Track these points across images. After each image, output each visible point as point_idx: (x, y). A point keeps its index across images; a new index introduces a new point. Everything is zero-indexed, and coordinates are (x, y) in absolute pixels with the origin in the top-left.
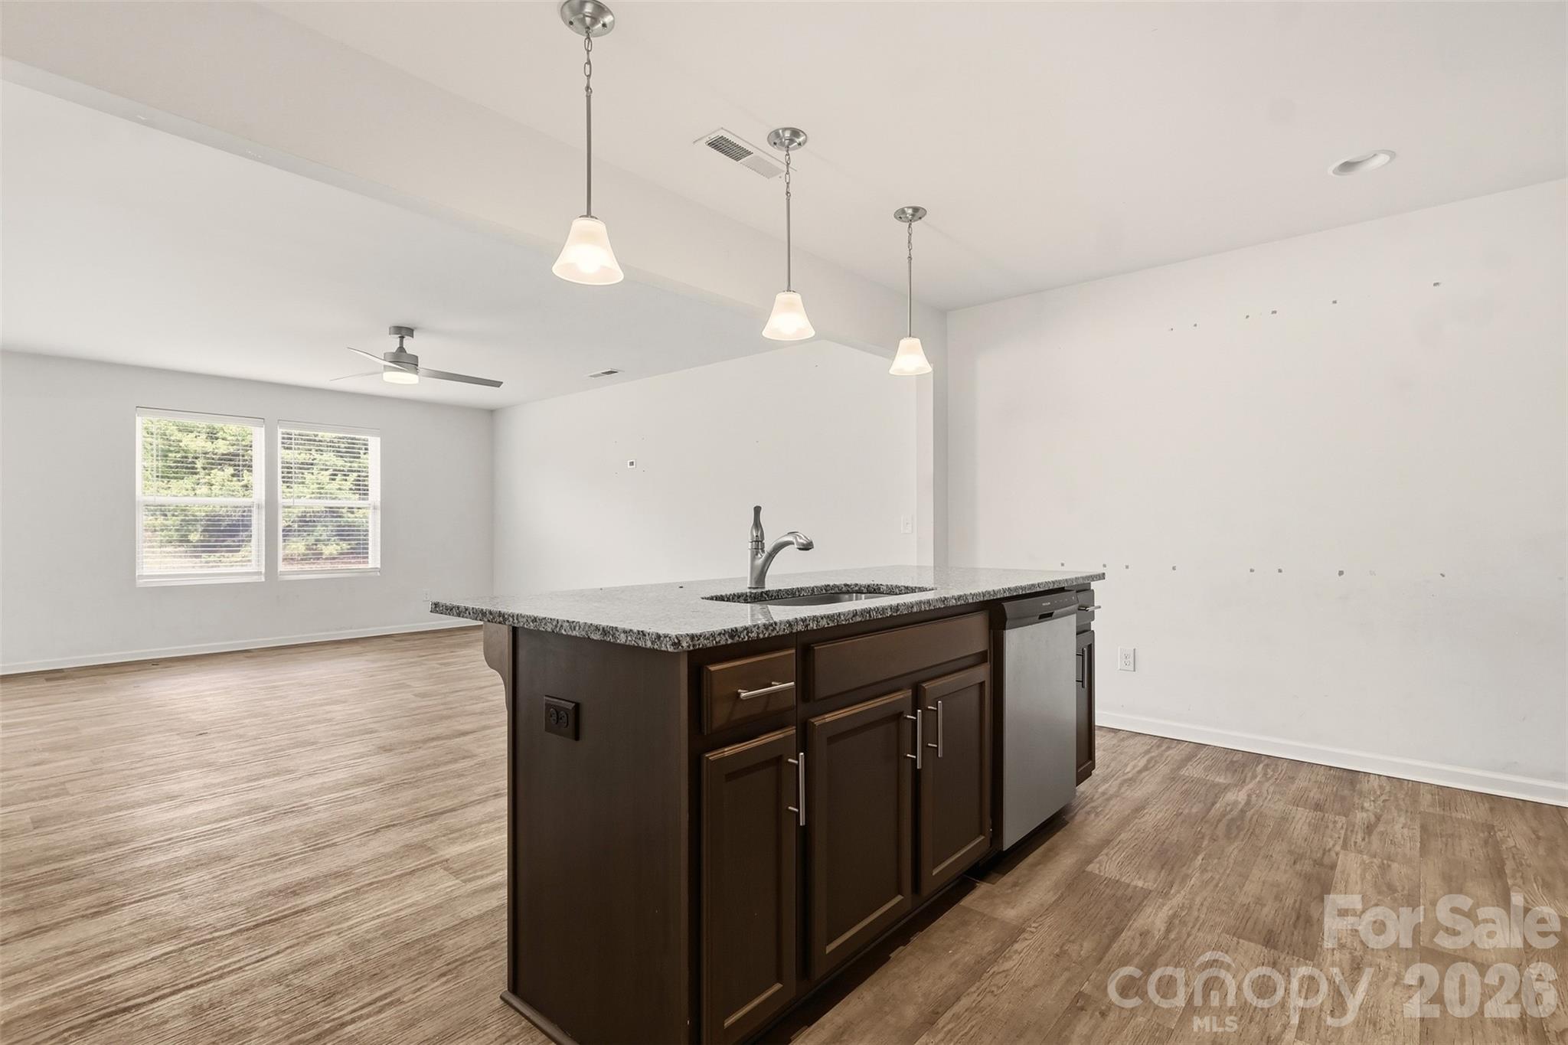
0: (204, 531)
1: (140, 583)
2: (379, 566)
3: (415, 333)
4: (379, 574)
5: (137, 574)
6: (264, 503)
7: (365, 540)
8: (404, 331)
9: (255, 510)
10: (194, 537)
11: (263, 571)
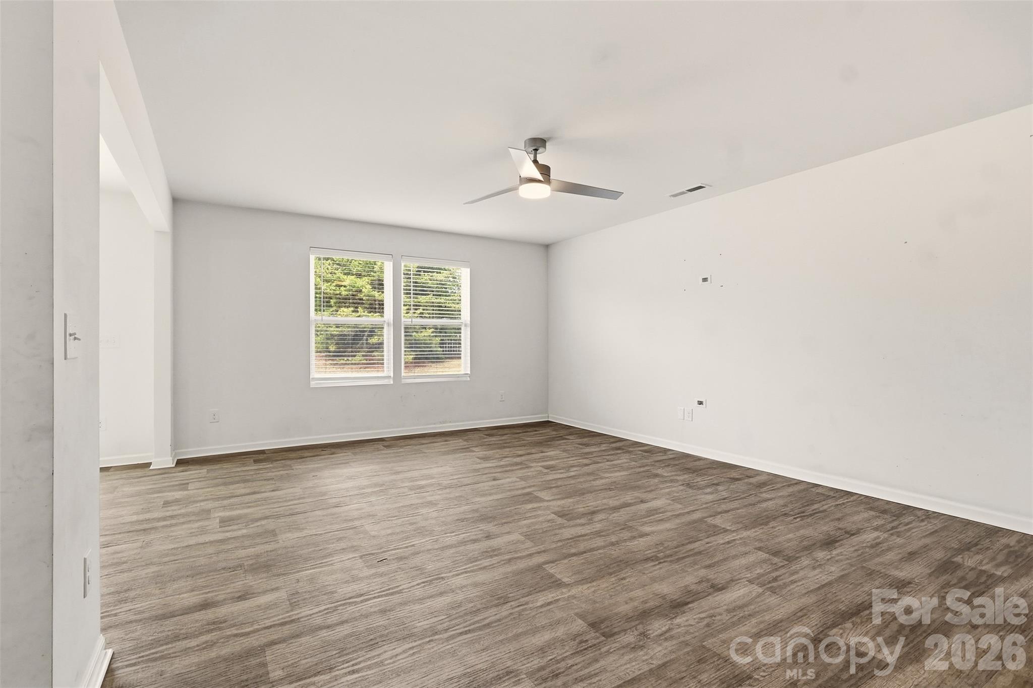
0: (337, 344)
1: (313, 384)
2: (469, 372)
3: (547, 144)
4: (469, 379)
5: (311, 377)
6: (392, 322)
7: (459, 351)
8: (537, 144)
9: (385, 327)
10: (332, 348)
11: (392, 376)
